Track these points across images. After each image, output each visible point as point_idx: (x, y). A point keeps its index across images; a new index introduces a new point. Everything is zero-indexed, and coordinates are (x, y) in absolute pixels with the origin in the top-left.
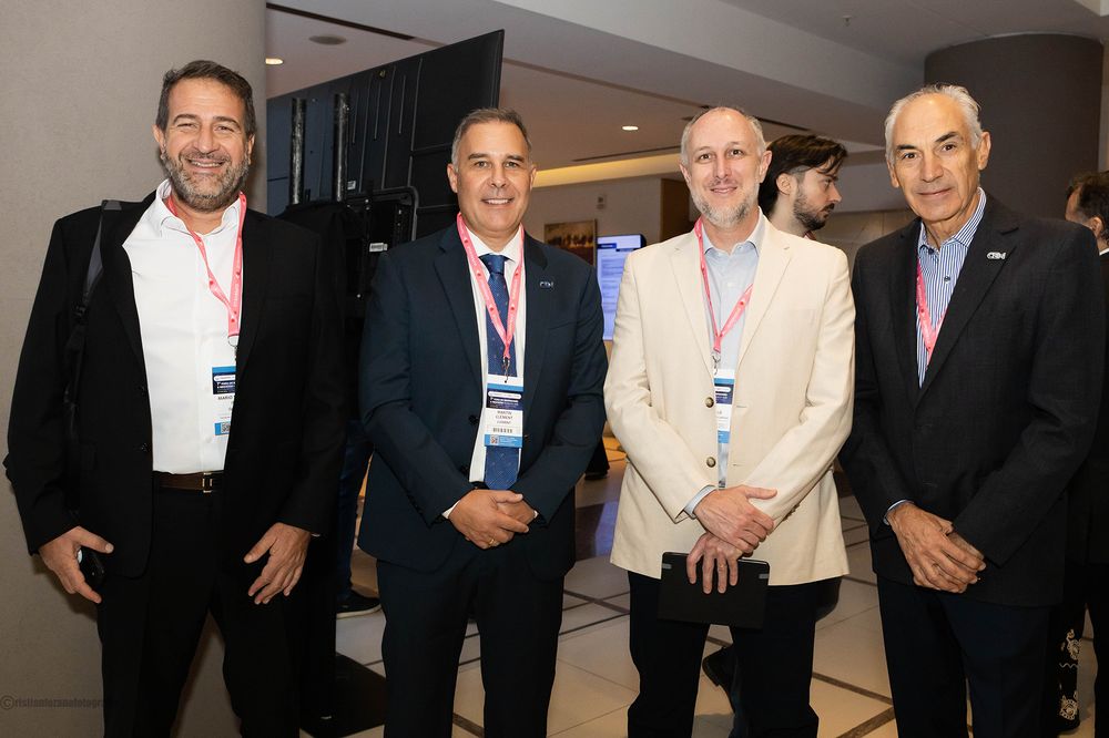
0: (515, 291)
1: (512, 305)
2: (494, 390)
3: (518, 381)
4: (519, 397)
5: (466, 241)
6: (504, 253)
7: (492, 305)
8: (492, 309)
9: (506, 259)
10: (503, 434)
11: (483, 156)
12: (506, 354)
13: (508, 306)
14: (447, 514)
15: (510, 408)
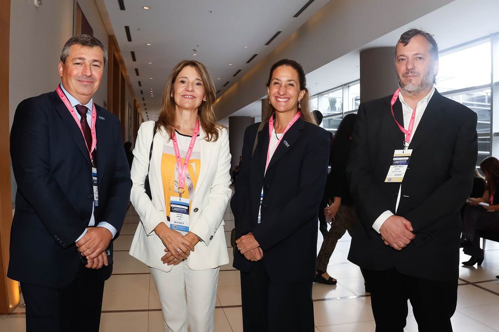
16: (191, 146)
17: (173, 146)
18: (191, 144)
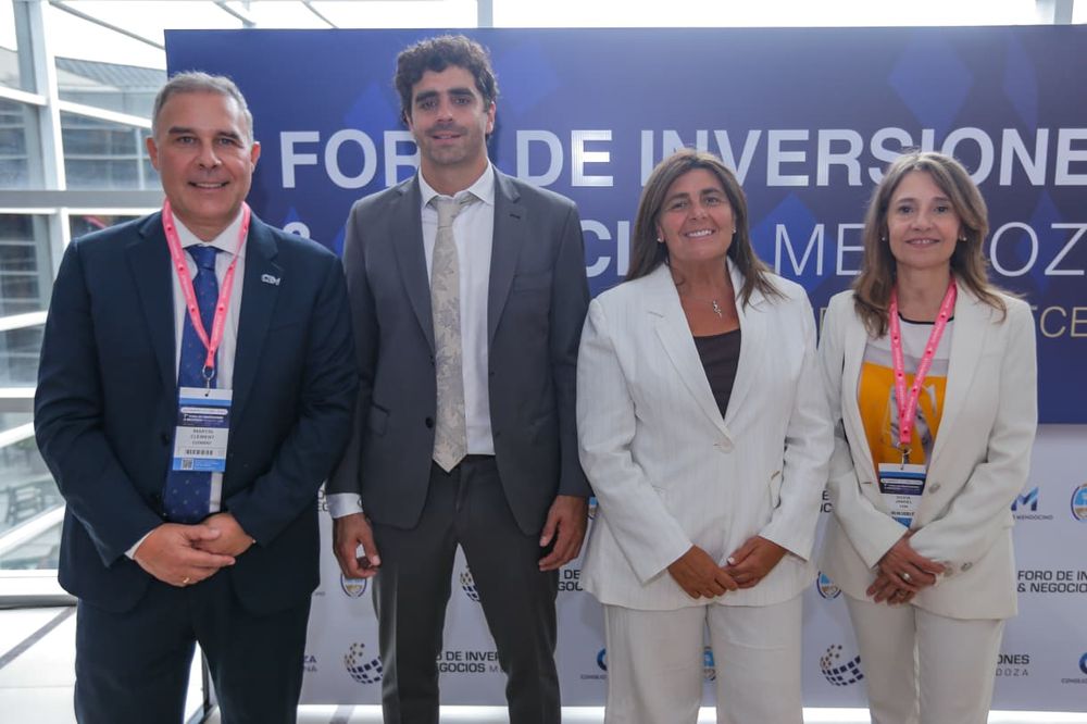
0: (226, 288)
1: (220, 305)
2: (190, 406)
3: (224, 393)
4: (225, 412)
5: (169, 229)
6: (217, 243)
7: (194, 305)
8: (193, 310)
9: (219, 251)
10: (200, 456)
11: (187, 131)
12: (210, 362)
13: (215, 305)
14: (130, 554)
15: (212, 426)
16: (930, 349)
17: (890, 349)
18: (930, 344)
